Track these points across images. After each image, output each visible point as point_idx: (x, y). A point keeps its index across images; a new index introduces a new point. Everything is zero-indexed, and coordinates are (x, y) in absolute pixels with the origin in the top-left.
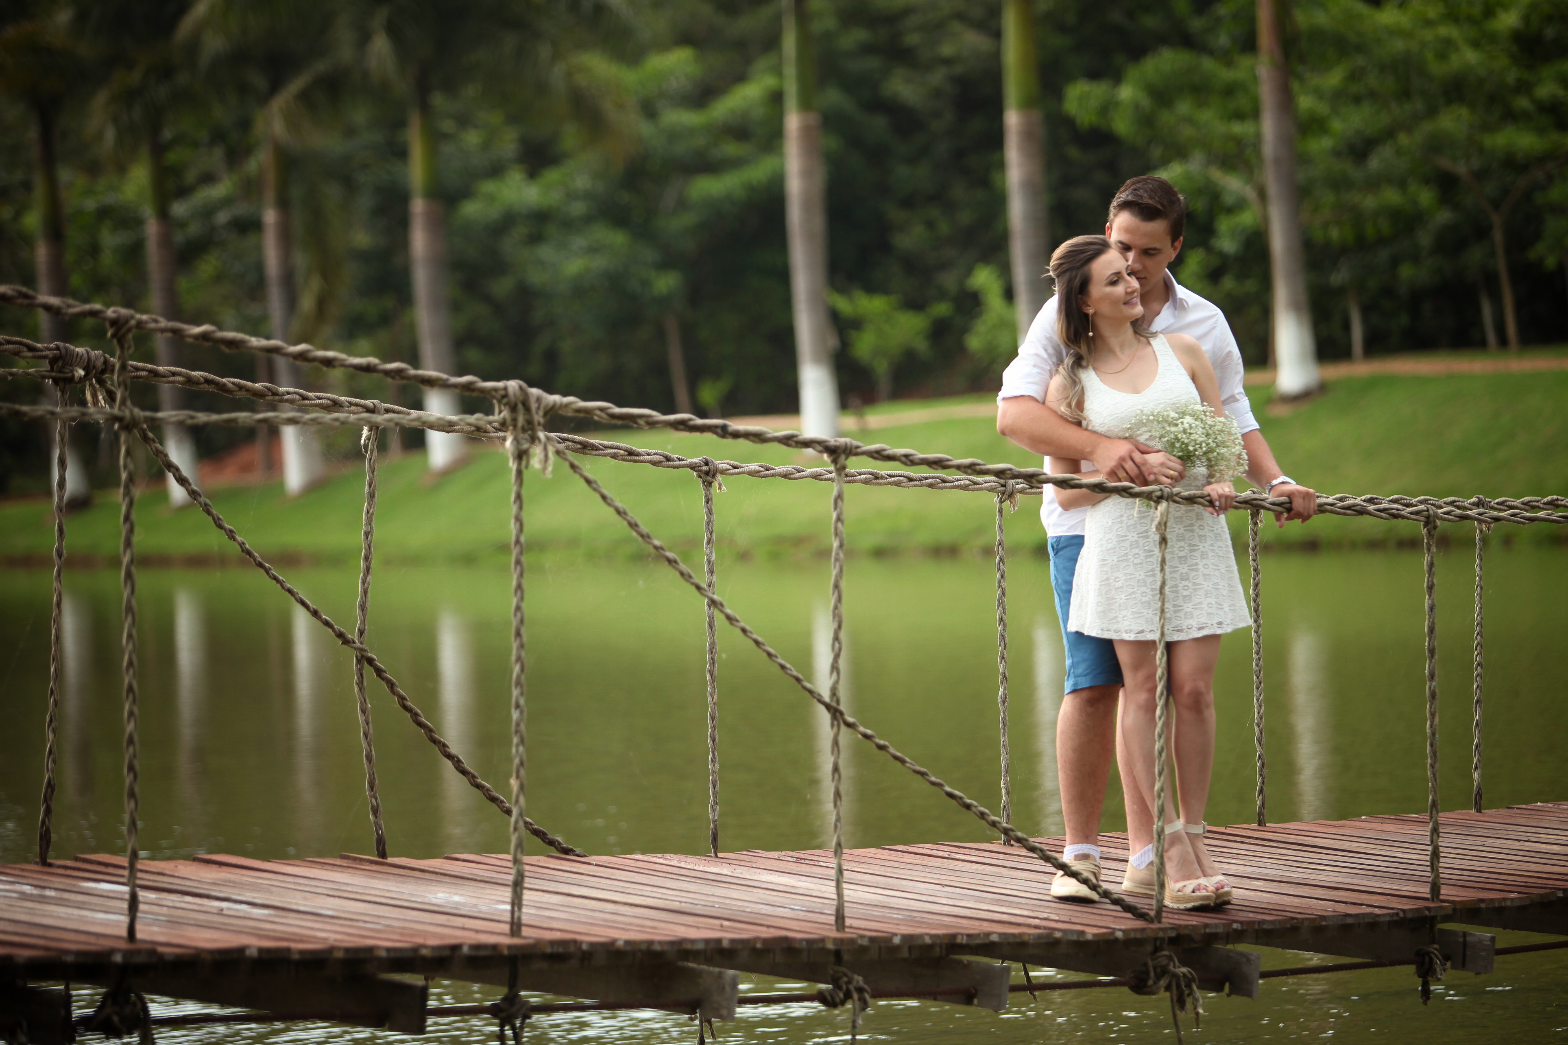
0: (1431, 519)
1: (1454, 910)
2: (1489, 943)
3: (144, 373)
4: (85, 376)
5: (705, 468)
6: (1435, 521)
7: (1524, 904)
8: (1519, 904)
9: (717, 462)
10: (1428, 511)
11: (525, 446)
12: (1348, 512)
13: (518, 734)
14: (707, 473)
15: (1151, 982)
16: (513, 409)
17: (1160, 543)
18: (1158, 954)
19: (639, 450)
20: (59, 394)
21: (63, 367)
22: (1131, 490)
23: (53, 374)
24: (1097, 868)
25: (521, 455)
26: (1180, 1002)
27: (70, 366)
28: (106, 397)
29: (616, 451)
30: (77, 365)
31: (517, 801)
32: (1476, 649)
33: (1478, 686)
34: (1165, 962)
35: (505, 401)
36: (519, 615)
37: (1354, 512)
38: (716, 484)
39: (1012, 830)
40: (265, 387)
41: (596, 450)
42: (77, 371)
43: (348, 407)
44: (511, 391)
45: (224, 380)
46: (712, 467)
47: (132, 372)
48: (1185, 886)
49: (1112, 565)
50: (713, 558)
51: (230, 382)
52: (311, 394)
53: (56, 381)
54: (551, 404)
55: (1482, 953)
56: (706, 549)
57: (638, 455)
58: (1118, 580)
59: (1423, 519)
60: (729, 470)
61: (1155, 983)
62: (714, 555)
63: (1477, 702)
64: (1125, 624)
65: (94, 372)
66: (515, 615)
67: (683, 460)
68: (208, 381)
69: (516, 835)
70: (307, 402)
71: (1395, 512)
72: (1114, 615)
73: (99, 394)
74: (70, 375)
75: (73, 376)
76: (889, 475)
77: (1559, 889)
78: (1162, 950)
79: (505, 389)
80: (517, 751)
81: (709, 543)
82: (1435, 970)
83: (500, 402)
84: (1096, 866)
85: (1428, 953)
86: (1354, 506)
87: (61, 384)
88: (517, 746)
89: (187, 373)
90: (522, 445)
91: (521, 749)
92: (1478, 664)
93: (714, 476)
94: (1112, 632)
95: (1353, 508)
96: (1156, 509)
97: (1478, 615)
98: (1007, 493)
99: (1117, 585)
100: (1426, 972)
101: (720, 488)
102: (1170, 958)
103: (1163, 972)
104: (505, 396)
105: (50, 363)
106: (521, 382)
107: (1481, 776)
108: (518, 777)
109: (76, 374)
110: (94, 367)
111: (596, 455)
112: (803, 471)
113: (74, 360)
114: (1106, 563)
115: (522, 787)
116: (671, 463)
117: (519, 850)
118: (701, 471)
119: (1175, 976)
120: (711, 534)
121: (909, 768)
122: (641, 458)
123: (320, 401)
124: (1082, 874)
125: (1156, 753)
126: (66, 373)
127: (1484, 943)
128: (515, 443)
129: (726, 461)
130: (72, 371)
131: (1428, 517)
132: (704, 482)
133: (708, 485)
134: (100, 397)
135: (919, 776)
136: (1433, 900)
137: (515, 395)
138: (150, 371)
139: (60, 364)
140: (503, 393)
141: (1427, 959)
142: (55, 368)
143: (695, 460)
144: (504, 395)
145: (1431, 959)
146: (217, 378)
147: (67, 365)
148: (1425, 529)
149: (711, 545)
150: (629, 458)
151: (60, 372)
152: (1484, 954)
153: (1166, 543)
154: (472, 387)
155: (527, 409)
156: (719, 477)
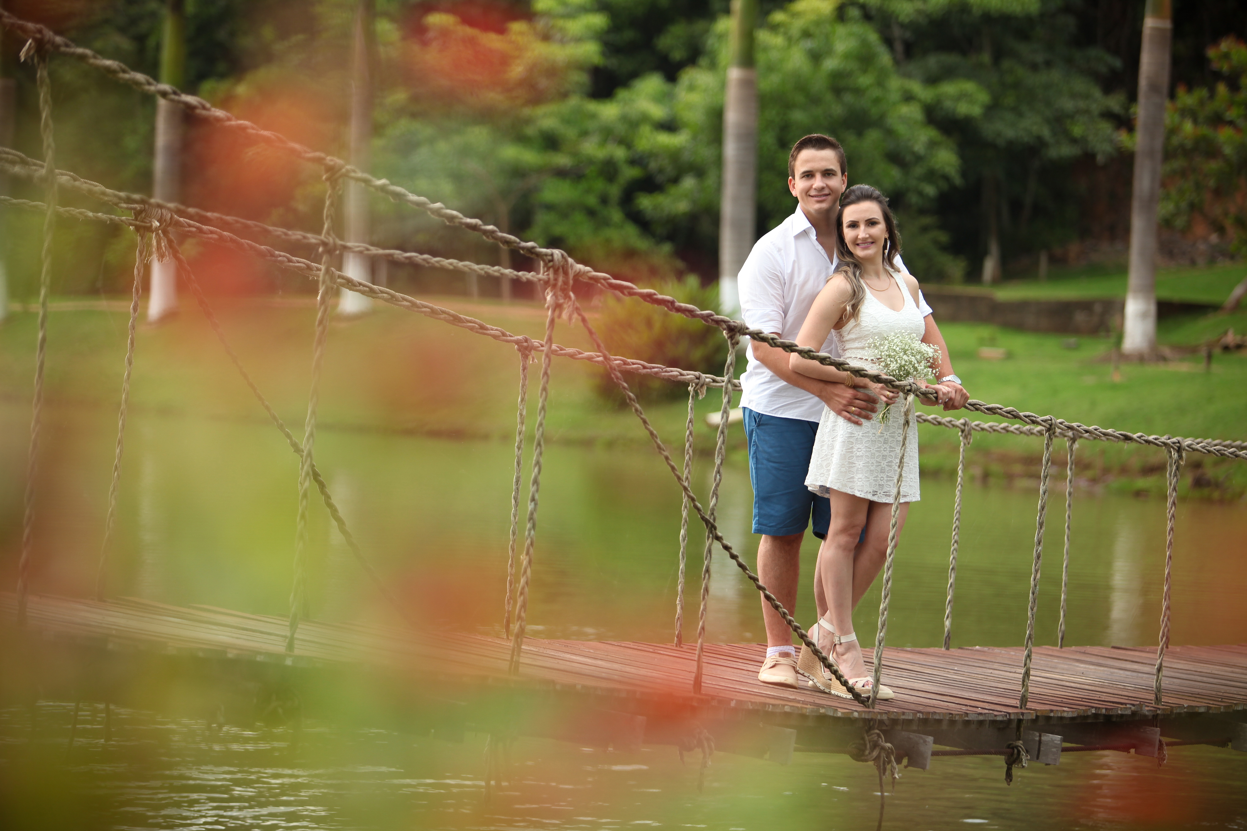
0: (1053, 426)
1: (1037, 716)
2: (1059, 742)
3: (194, 229)
4: (159, 227)
5: (525, 344)
6: (1055, 428)
7: (1074, 716)
8: (1071, 716)
9: (533, 340)
10: (1051, 420)
11: (561, 301)
12: (1009, 415)
13: (531, 521)
14: (526, 348)
15: (867, 752)
16: (556, 271)
17: (904, 425)
18: (872, 732)
19: (488, 326)
20: (139, 238)
21: (145, 218)
22: (894, 383)
23: (138, 223)
24: (795, 664)
25: (558, 307)
26: (882, 770)
27: (149, 218)
28: (167, 245)
29: (474, 324)
30: (154, 218)
31: (525, 572)
32: (955, 530)
33: (954, 558)
34: (876, 738)
35: (551, 264)
36: (541, 429)
37: (1012, 416)
38: (530, 358)
39: (799, 628)
40: (267, 249)
41: (462, 323)
42: (154, 222)
43: (316, 271)
44: (555, 257)
45: (243, 241)
46: (530, 344)
47: (186, 227)
48: (857, 682)
49: (857, 439)
50: (524, 413)
51: (245, 242)
52: (294, 259)
53: (138, 228)
54: (578, 271)
55: (1053, 750)
56: (520, 405)
57: (487, 329)
58: (860, 450)
59: (1048, 426)
60: (539, 347)
61: (869, 753)
62: (525, 410)
63: (953, 569)
64: (858, 484)
65: (164, 224)
66: (538, 429)
67: (512, 337)
68: (232, 240)
69: (522, 598)
70: (291, 264)
71: (1034, 419)
72: (852, 476)
73: (162, 241)
74: (149, 225)
75: (152, 225)
76: (632, 363)
77: (1093, 707)
78: (874, 729)
79: (552, 255)
80: (529, 534)
81: (522, 400)
82: (1022, 760)
83: (546, 265)
84: (795, 662)
85: (1017, 747)
86: (1012, 411)
87: (142, 231)
88: (530, 530)
89: (220, 233)
90: (559, 300)
91: (532, 532)
92: (956, 542)
93: (530, 351)
94: (848, 488)
95: (1011, 413)
96: (906, 399)
97: (958, 505)
98: (700, 384)
99: (858, 454)
100: (1013, 759)
101: (533, 361)
102: (879, 736)
103: (875, 745)
104: (552, 260)
105: (135, 214)
106: (563, 252)
107: (952, 624)
108: (528, 553)
109: (154, 225)
110: (165, 220)
111: (461, 326)
112: (582, 354)
113: (152, 214)
114: (853, 435)
115: (530, 562)
116: (505, 338)
117: (523, 610)
118: (522, 346)
119: (883, 748)
120: (524, 395)
121: (748, 574)
122: (488, 332)
123: (298, 264)
124: (834, 666)
125: (884, 581)
126: (146, 223)
127: (1055, 742)
128: (554, 297)
129: (537, 341)
130: (150, 222)
131: (1051, 425)
132: (522, 355)
133: (525, 357)
134: (163, 244)
135: (752, 581)
136: (1021, 708)
137: (558, 260)
138: (198, 228)
139: (143, 215)
140: (550, 258)
141: (1016, 751)
142: (139, 218)
143: (520, 337)
144: (549, 261)
145: (1019, 752)
146: (238, 239)
147: (148, 217)
148: (1047, 433)
149: (523, 403)
150: (481, 331)
151: (142, 222)
152: (1054, 750)
153: (908, 425)
154: (533, 250)
155: (566, 273)
156: (533, 352)
